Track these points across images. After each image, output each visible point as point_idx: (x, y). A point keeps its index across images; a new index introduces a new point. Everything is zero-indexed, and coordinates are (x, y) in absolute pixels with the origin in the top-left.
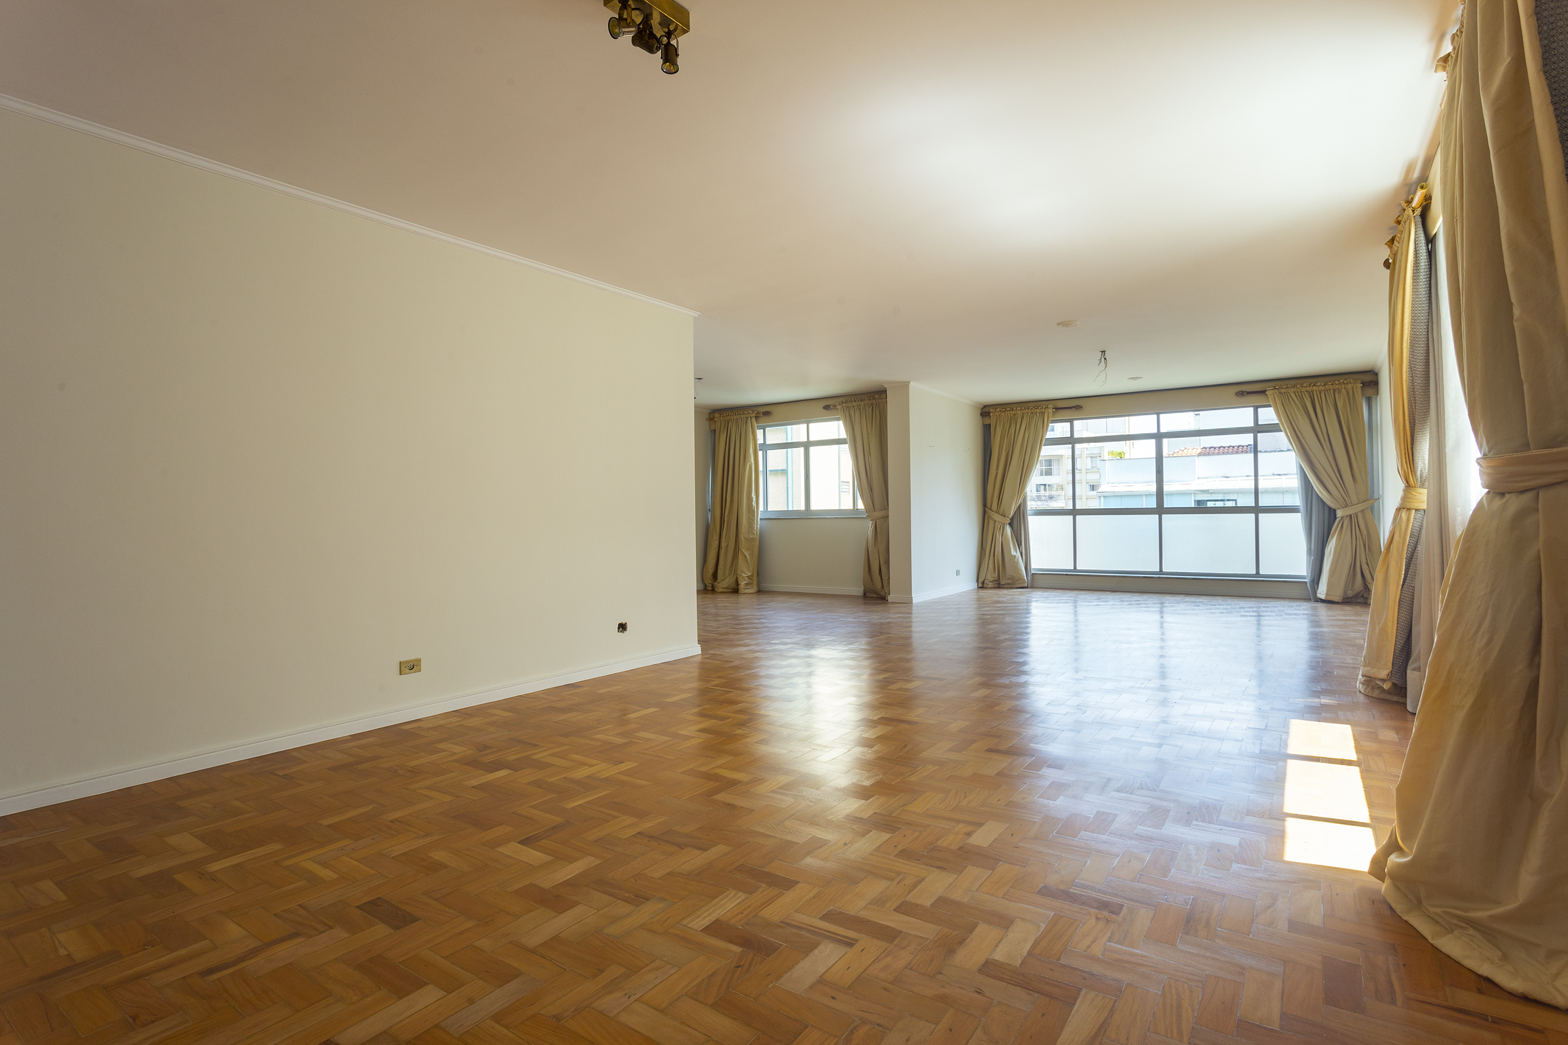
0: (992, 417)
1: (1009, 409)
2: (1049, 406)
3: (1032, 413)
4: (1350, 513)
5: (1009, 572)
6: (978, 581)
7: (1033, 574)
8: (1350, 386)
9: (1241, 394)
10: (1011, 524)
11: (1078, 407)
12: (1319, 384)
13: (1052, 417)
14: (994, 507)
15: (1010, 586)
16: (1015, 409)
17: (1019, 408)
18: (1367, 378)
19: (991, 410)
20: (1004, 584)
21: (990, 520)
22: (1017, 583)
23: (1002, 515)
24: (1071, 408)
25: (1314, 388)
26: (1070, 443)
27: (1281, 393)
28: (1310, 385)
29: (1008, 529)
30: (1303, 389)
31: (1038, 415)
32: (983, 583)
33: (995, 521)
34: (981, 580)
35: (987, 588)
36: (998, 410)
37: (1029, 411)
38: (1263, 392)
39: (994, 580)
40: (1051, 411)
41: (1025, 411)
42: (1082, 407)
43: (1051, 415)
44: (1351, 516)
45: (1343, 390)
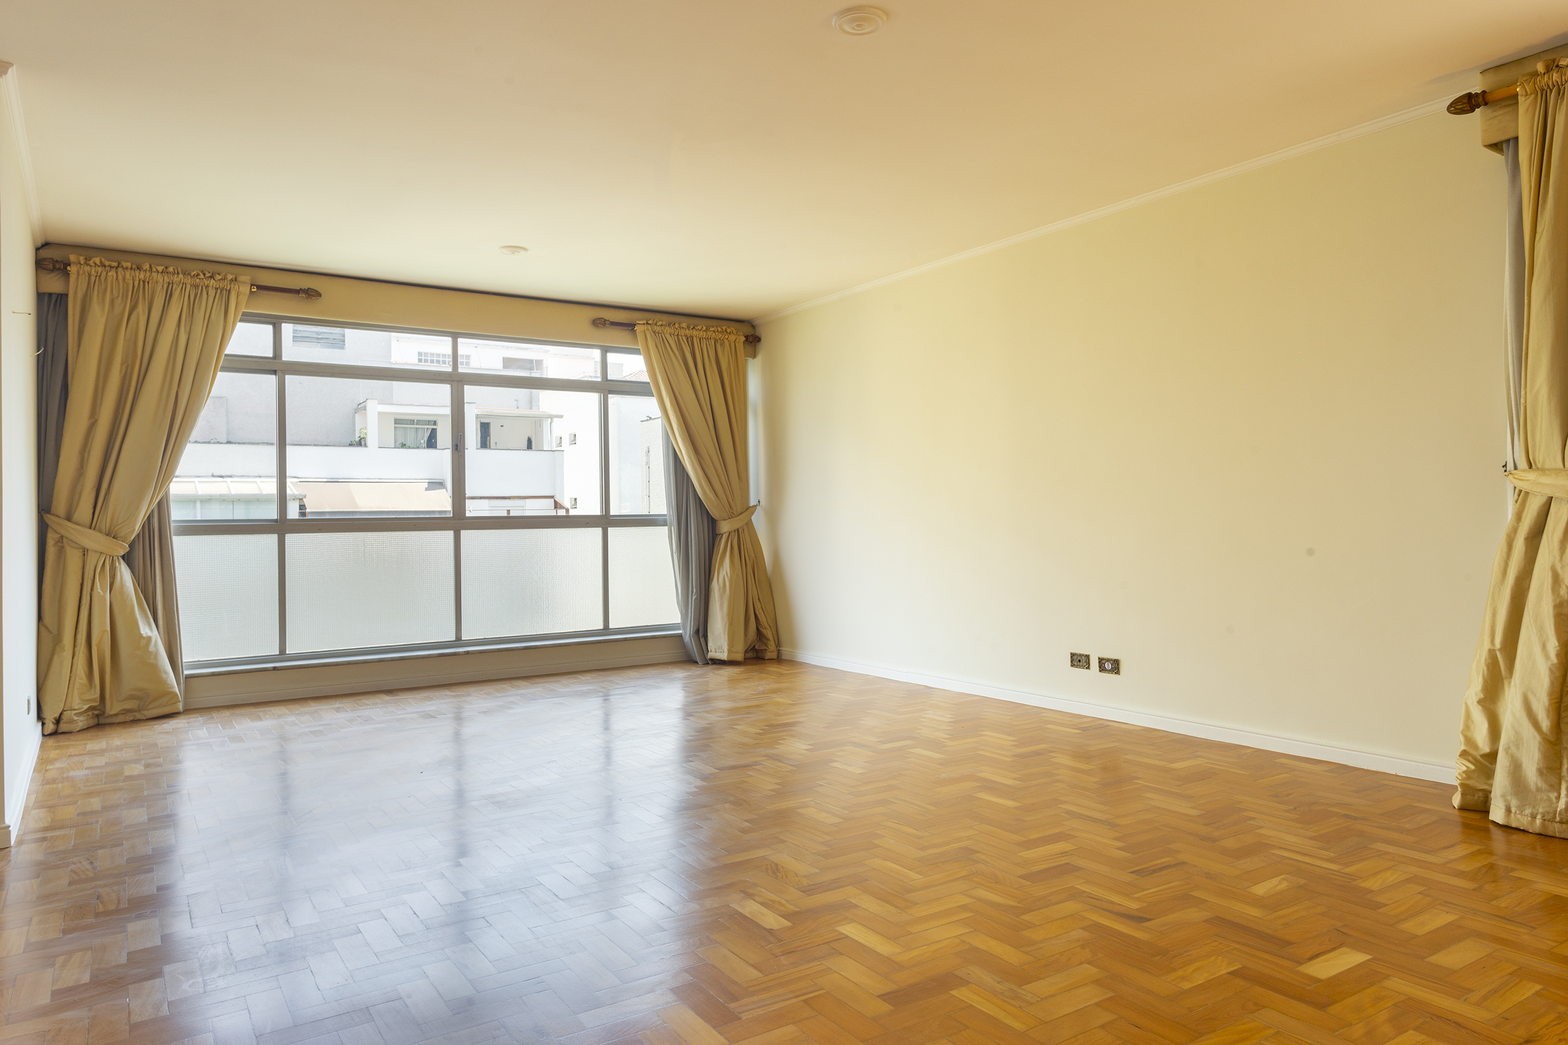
0: (73, 278)
1: (129, 265)
2: (241, 278)
3: (196, 286)
4: (736, 527)
5: (131, 680)
6: (40, 717)
7: (188, 677)
8: (732, 338)
9: (599, 323)
10: (128, 558)
11: (311, 294)
12: (699, 327)
13: (247, 306)
14: (84, 511)
15: (133, 719)
16: (147, 266)
17: (160, 269)
18: (749, 331)
19: (73, 258)
20: (116, 715)
21: (68, 549)
22: (151, 706)
23: (108, 534)
24: (297, 292)
25: (695, 333)
26: (274, 372)
27: (654, 332)
28: (688, 327)
29: (125, 574)
30: (682, 332)
31: (212, 293)
32: (58, 721)
33: (85, 552)
34: (50, 716)
35: (70, 733)
36: (97, 260)
37: (189, 281)
38: (630, 326)
39: (91, 708)
40: (245, 289)
41: (176, 279)
42: (320, 295)
43: (244, 299)
44: (738, 530)
45: (726, 341)
